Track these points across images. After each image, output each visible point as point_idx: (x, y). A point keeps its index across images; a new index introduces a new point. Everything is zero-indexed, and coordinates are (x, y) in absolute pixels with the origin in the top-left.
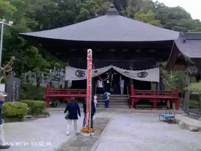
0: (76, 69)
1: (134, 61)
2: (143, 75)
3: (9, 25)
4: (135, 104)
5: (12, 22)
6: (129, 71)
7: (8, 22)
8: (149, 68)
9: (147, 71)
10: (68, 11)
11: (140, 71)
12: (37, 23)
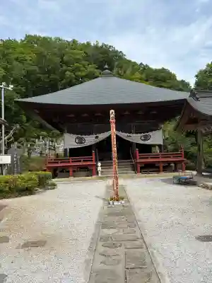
0: (75, 136)
1: (135, 124)
2: (146, 138)
3: (10, 88)
4: (141, 168)
5: (12, 86)
6: (131, 135)
7: (8, 87)
8: (152, 131)
9: (150, 133)
10: (52, 76)
11: (142, 134)
12: (23, 89)
